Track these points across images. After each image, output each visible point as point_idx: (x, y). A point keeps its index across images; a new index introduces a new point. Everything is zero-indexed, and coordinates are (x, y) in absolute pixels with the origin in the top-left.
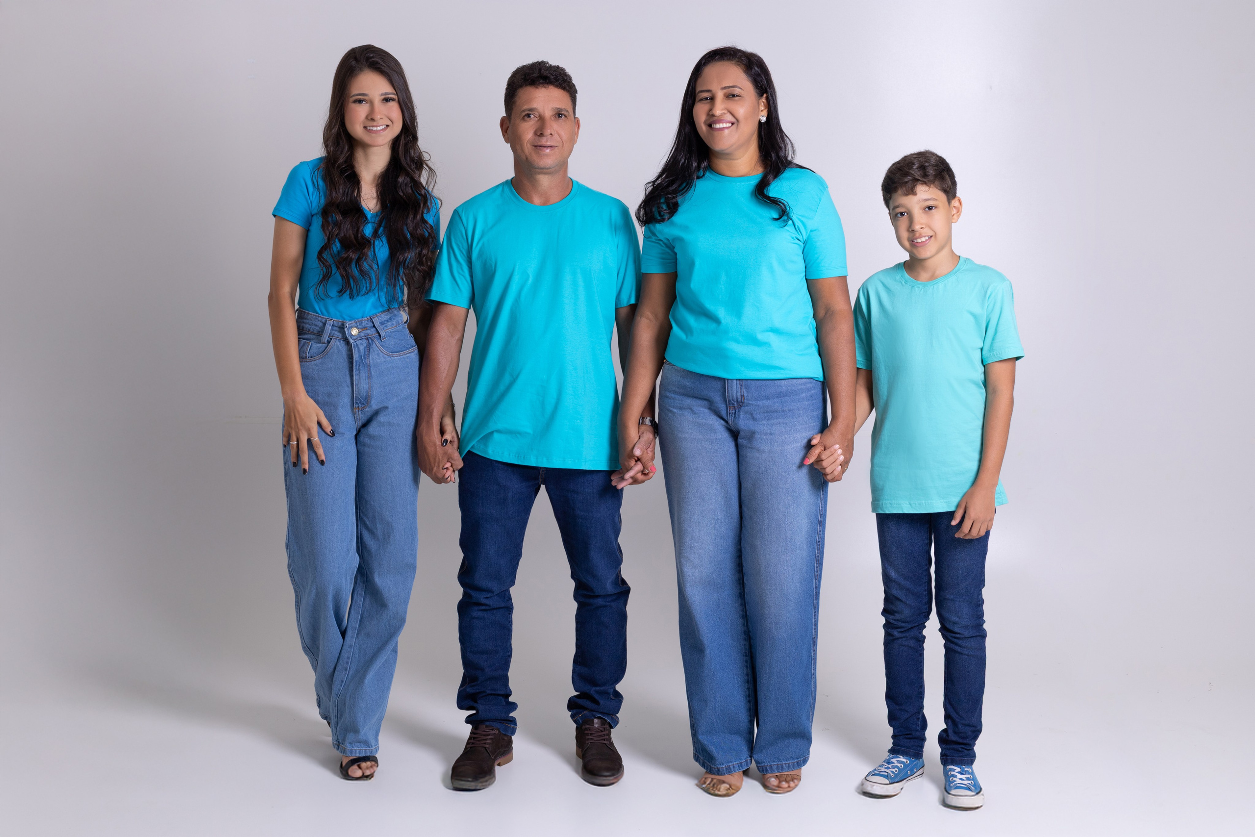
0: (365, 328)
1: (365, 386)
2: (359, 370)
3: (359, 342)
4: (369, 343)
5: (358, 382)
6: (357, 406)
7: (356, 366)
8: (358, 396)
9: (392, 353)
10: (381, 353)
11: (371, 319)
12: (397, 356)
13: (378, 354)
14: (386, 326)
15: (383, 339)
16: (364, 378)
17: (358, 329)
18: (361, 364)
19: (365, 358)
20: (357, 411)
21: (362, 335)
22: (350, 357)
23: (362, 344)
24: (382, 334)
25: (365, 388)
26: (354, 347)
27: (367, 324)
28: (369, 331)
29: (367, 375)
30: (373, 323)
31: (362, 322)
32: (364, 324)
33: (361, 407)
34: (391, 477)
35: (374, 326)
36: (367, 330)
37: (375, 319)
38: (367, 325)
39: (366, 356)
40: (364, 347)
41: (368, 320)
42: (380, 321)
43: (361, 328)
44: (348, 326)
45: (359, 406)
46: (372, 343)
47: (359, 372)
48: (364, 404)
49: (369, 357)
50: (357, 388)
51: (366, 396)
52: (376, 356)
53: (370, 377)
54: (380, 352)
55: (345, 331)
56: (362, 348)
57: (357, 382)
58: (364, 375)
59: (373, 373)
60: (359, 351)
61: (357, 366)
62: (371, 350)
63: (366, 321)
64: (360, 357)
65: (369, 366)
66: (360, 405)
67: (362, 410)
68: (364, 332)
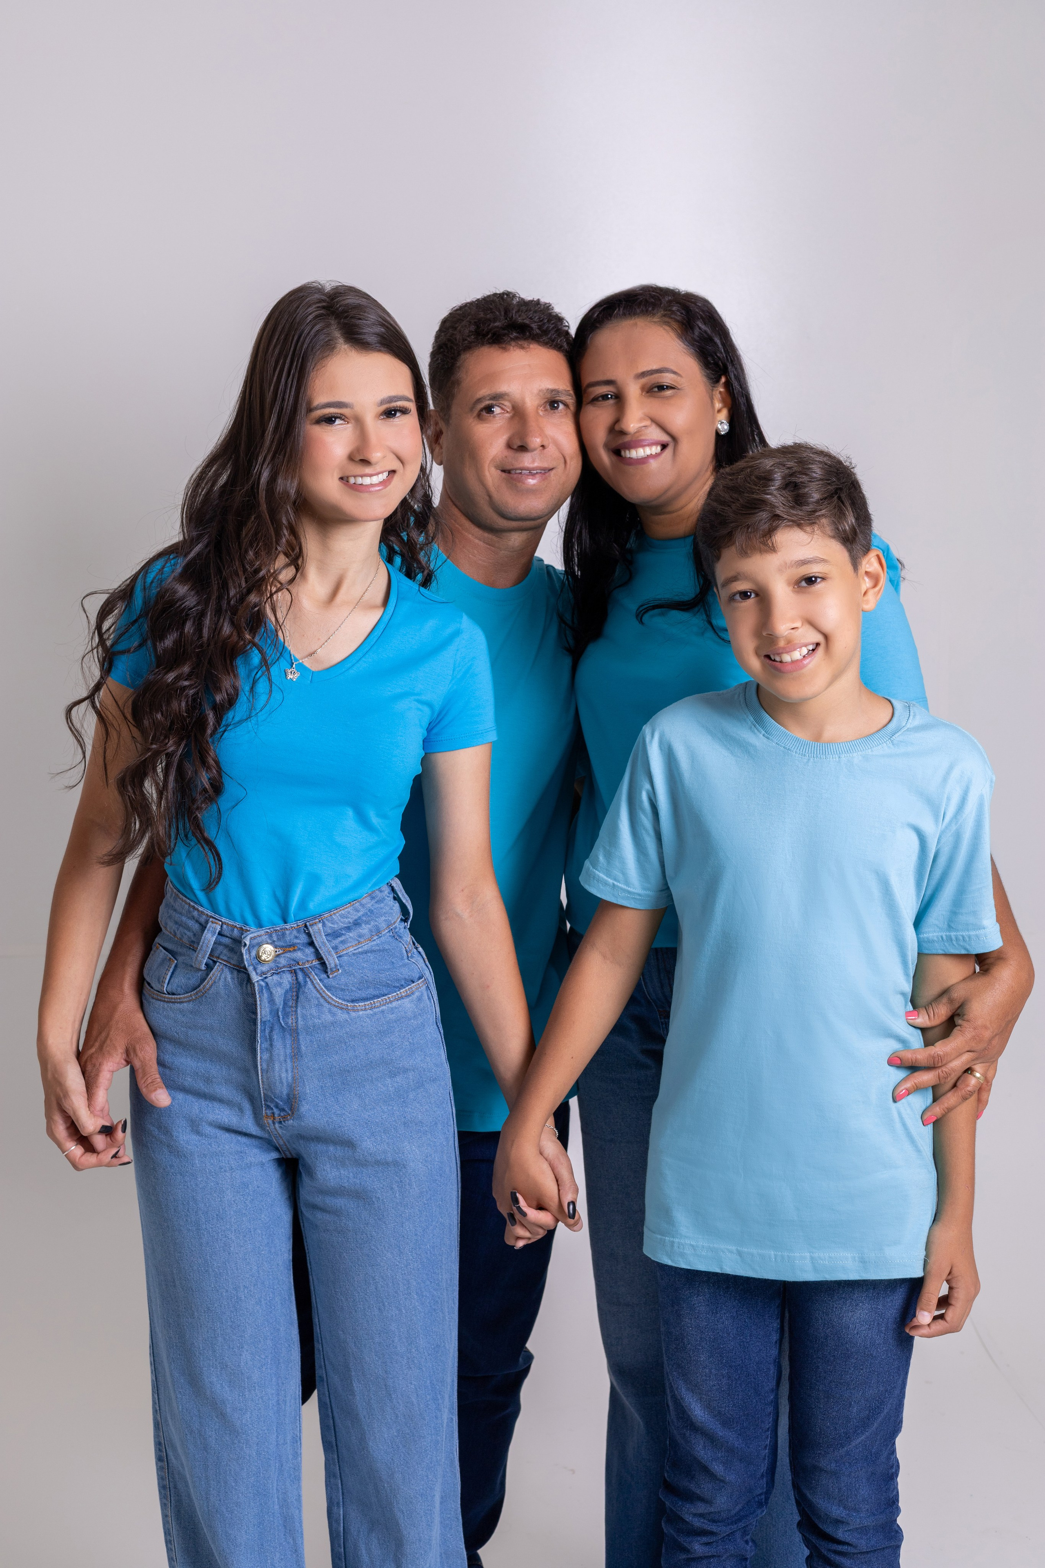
0: (290, 947)
1: (284, 1075)
2: (271, 1039)
3: (273, 980)
4: (298, 983)
5: (268, 1065)
6: (269, 1112)
7: (263, 1031)
8: (269, 1094)
9: (353, 1001)
10: (326, 1004)
11: (306, 926)
12: (365, 1010)
13: (319, 1005)
14: (343, 942)
15: (333, 972)
16: (282, 1058)
17: (276, 947)
18: (276, 1027)
19: (286, 1015)
20: (270, 1121)
21: (283, 961)
22: (251, 1009)
23: (280, 984)
24: (331, 960)
25: (284, 1081)
26: (261, 991)
27: (296, 937)
28: (299, 955)
29: (288, 1051)
30: (309, 935)
31: (284, 935)
32: (288, 939)
33: (279, 1115)
34: (374, 1279)
35: (311, 944)
36: (294, 950)
37: (315, 928)
38: (296, 941)
39: (288, 1010)
40: (283, 991)
41: (298, 931)
42: (329, 931)
43: (281, 947)
44: (248, 943)
45: (273, 1113)
46: (306, 982)
47: (271, 1045)
48: (283, 1110)
49: (296, 1011)
50: (265, 1077)
51: (288, 1095)
52: (314, 1011)
53: (296, 1054)
54: (322, 1000)
55: (242, 955)
56: (279, 994)
57: (265, 1066)
58: (282, 1048)
59: (303, 1048)
60: (272, 1001)
61: (267, 1031)
62: (301, 997)
63: (295, 933)
64: (275, 1013)
65: (294, 1032)
66: (275, 1110)
67: (280, 1122)
68: (288, 955)
